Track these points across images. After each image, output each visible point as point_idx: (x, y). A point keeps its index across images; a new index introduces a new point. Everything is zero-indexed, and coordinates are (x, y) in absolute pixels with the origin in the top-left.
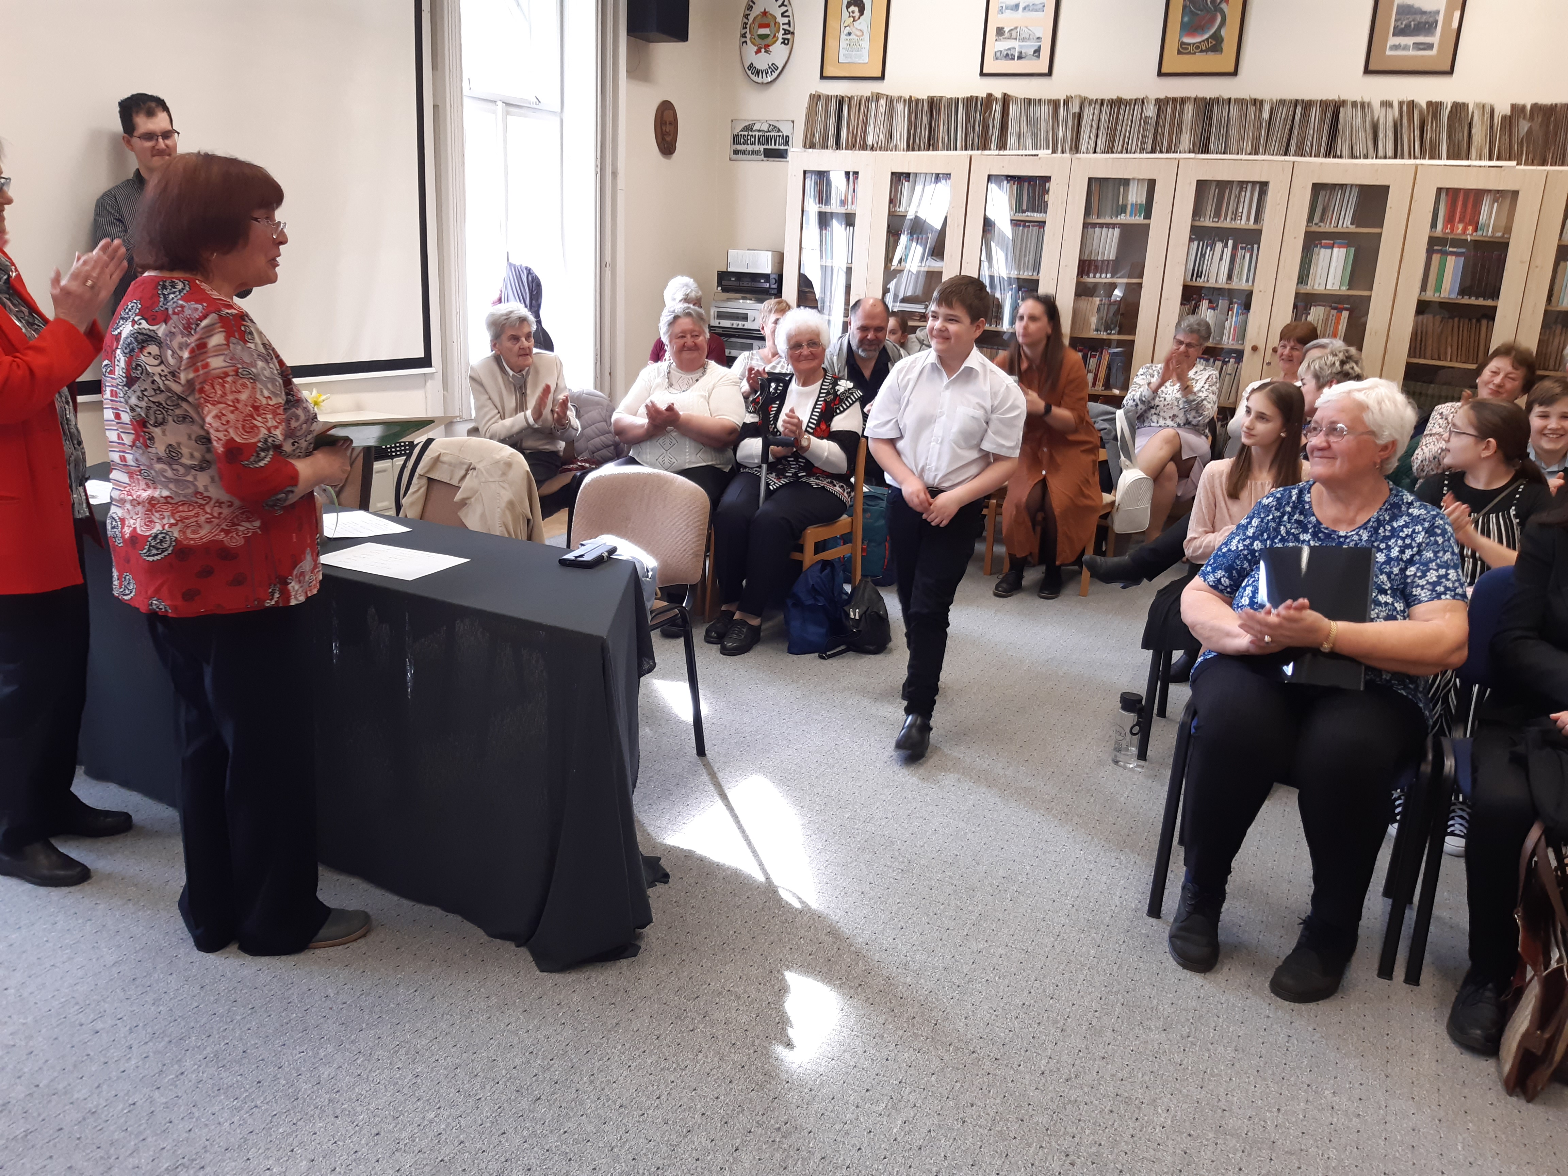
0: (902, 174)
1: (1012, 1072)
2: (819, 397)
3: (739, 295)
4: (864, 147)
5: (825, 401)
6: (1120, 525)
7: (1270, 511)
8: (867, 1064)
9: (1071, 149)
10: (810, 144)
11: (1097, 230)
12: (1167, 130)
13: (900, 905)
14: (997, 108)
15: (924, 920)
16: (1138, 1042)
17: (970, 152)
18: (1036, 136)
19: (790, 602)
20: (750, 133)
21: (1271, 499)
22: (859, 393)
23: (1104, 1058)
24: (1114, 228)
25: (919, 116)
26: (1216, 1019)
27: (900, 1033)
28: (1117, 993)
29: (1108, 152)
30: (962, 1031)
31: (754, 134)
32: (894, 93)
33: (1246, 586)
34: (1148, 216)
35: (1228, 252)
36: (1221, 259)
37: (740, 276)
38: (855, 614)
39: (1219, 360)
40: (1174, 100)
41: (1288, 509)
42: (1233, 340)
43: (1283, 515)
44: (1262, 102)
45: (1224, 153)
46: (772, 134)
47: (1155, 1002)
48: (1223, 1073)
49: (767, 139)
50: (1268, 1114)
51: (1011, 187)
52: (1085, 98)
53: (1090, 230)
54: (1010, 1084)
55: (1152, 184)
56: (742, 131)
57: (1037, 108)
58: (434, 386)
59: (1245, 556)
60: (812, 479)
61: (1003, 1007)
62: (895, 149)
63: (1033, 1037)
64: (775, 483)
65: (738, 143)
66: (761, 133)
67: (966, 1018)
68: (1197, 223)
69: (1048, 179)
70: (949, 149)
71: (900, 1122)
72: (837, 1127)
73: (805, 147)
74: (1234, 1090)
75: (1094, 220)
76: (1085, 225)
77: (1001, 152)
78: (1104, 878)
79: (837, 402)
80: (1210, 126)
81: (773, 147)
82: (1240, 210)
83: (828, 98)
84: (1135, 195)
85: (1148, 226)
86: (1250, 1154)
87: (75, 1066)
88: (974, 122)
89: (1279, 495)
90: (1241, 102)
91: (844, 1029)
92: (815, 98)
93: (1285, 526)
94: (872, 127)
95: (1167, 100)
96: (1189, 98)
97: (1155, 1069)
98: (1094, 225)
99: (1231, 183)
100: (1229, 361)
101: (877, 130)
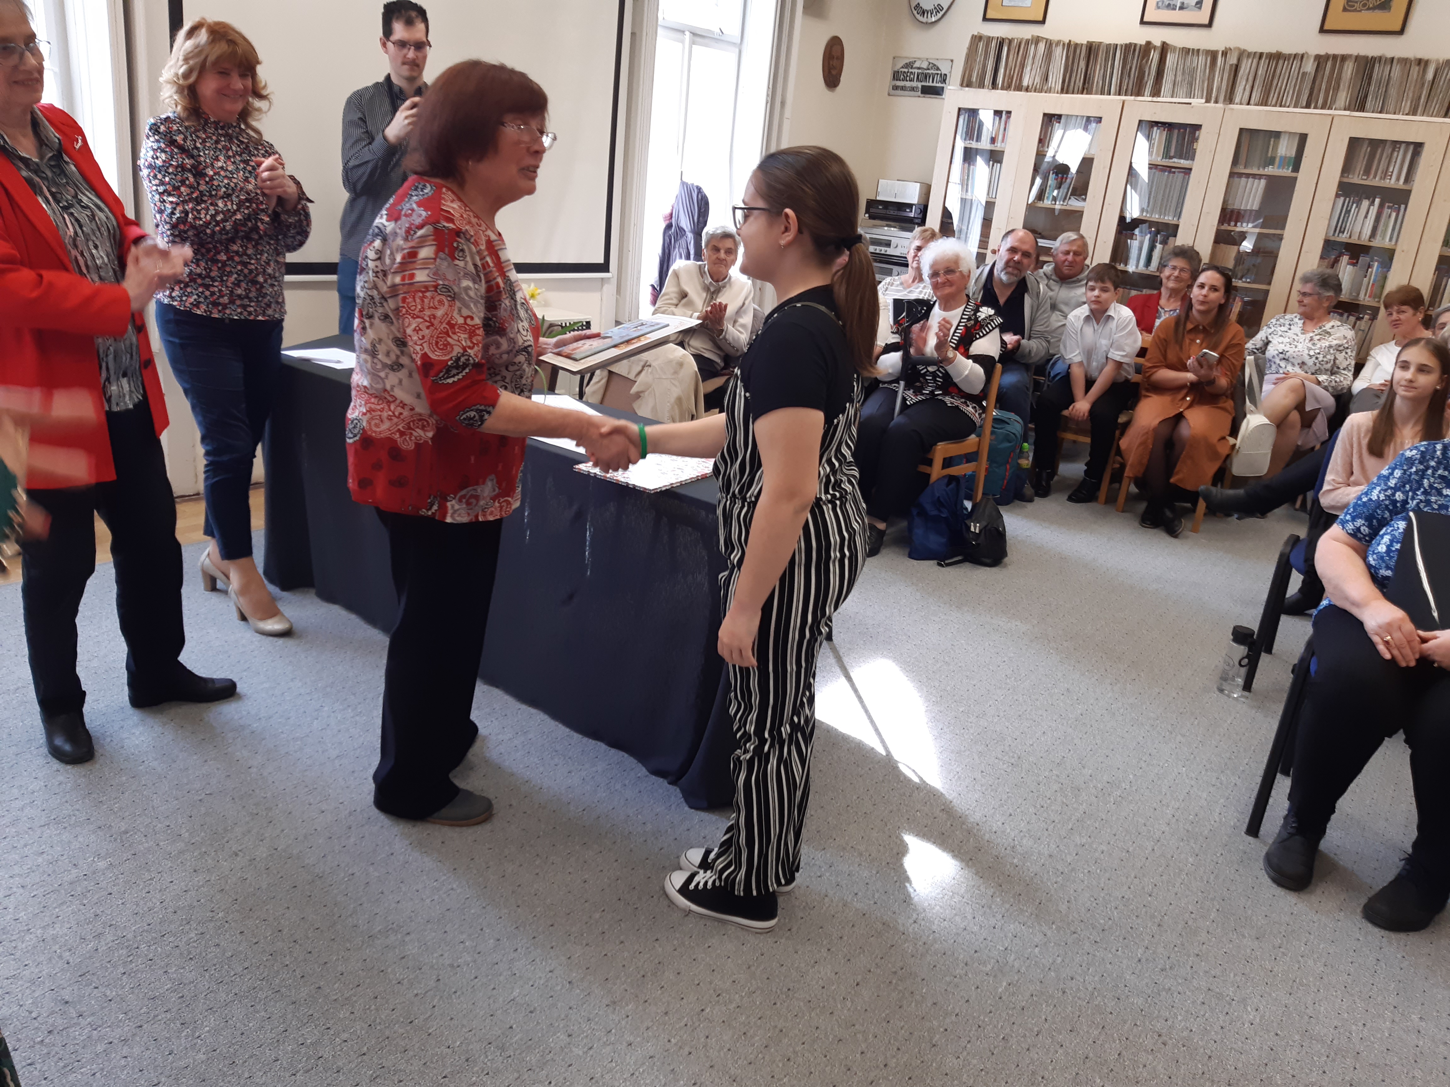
0: (1053, 115)
1: (1110, 955)
2: (960, 322)
3: (884, 223)
4: (1019, 88)
5: (966, 326)
6: (1238, 469)
7: (1413, 464)
8: (976, 929)
9: (1225, 100)
10: (967, 83)
11: (1244, 180)
12: (1324, 87)
13: (1010, 794)
14: (1154, 56)
15: (1032, 810)
16: (1231, 946)
17: (1123, 98)
18: (1191, 84)
19: (915, 512)
20: (910, 70)
21: (1414, 452)
22: (1000, 320)
23: (1198, 955)
24: (1260, 179)
25: (1076, 61)
26: (1307, 935)
27: (1007, 906)
28: (1213, 899)
29: (1262, 105)
30: (1064, 912)
31: (913, 71)
32: (1054, 37)
33: (1384, 534)
34: (1296, 168)
35: (1374, 211)
36: (1366, 217)
37: (886, 204)
38: (975, 528)
39: (1353, 315)
40: (1335, 57)
41: (1433, 463)
42: (1370, 297)
43: (1427, 468)
44: (1427, 63)
45: (1381, 112)
46: (930, 72)
47: (1250, 912)
48: (1311, 984)
49: (926, 77)
50: (1354, 1027)
51: (1160, 133)
52: (1244, 51)
53: (1236, 180)
54: (1109, 966)
55: (1303, 138)
56: (902, 67)
57: (1195, 58)
58: (610, 289)
59: (1387, 506)
60: (947, 398)
61: (1104, 898)
62: (1049, 91)
63: (1131, 928)
64: (912, 398)
65: (899, 80)
66: (920, 71)
67: (1068, 902)
68: (1345, 180)
69: (1198, 127)
70: (1102, 93)
71: (1004, 984)
72: (948, 979)
73: (962, 85)
74: (1321, 1000)
75: (1241, 169)
76: (1232, 175)
77: (1155, 99)
78: (1205, 795)
79: (977, 328)
80: (1369, 84)
81: (931, 84)
82: (1391, 170)
83: (989, 39)
84: (1285, 149)
85: (1296, 178)
86: (1334, 1060)
87: (305, 837)
88: (1131, 68)
89: (1422, 449)
90: (1405, 62)
91: (956, 896)
92: (977, 39)
93: (1428, 479)
94: (1029, 68)
95: (1327, 57)
96: (1350, 56)
97: (1246, 972)
98: (1240, 175)
99: (1383, 142)
100: (1363, 318)
101: (1033, 72)
